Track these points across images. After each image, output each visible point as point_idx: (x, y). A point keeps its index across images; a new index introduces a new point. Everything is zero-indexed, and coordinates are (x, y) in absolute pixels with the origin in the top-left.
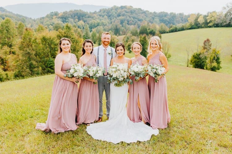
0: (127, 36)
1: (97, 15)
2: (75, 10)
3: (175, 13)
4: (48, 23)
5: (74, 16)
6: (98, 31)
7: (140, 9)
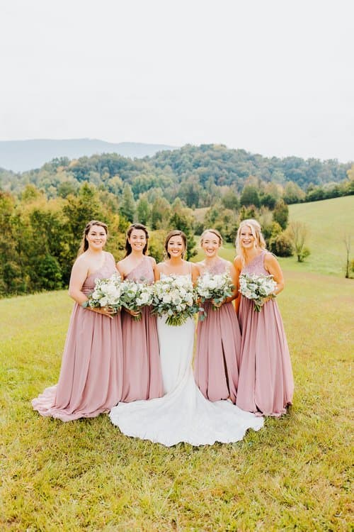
0: (214, 208)
1: (150, 165)
2: (104, 155)
3: (319, 160)
4: (48, 181)
5: (102, 167)
6: (151, 197)
7: (242, 151)
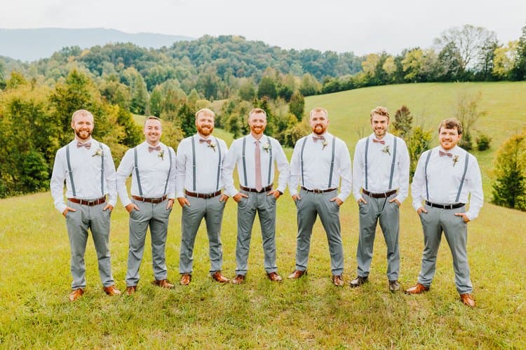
0: (231, 100)
1: (168, 56)
2: (118, 44)
3: (335, 53)
4: (57, 71)
5: (116, 57)
6: (168, 89)
7: (261, 43)
